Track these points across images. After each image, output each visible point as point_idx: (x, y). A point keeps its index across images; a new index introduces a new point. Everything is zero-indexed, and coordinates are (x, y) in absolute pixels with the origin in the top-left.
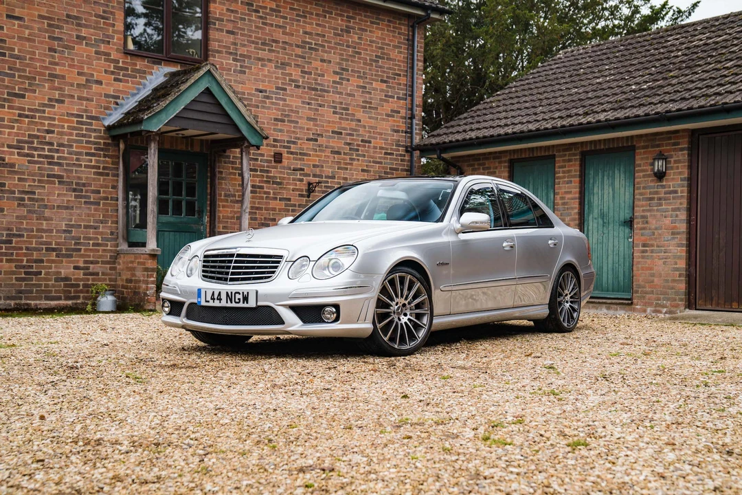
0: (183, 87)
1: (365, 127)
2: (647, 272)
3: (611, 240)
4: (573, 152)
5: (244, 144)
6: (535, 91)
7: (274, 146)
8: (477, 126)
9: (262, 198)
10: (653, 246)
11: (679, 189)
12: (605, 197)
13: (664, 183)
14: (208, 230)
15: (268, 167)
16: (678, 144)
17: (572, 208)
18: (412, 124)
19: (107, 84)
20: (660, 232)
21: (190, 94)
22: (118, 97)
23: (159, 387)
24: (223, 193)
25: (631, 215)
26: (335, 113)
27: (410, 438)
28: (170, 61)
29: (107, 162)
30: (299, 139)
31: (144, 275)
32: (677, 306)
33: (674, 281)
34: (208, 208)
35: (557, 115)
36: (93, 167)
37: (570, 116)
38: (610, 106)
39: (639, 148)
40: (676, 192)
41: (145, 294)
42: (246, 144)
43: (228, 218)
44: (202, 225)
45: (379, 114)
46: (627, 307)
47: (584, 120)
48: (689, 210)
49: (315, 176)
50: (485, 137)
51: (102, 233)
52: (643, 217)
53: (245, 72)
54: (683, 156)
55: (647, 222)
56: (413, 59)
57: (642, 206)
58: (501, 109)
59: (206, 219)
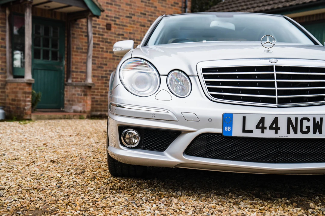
1: (159, 11)
5: (89, 14)
7: (107, 20)
9: (99, 51)
14: (66, 69)
15: (102, 32)
18: (185, 11)
24: (75, 47)
30: (121, 16)
31: (23, 97)
34: (66, 56)
41: (24, 109)
42: (90, 14)
43: (78, 62)
44: (62, 66)
45: (167, 4)
59: (65, 63)
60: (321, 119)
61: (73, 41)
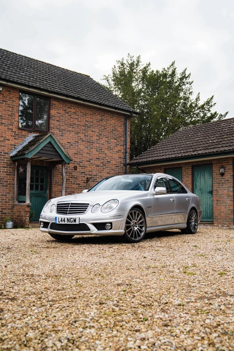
0: (41, 141)
1: (108, 156)
2: (219, 211)
3: (204, 199)
4: (189, 165)
5: (63, 163)
6: (173, 143)
7: (74, 164)
8: (152, 156)
9: (69, 184)
10: (220, 201)
11: (230, 180)
12: (202, 182)
13: (224, 177)
15: (72, 171)
16: (229, 162)
18: (126, 155)
19: (12, 141)
20: (223, 195)
21: (43, 144)
22: (15, 145)
23: (46, 255)
24: (54, 182)
25: (212, 189)
26: (97, 151)
27: (155, 272)
28: (35, 131)
29: (11, 170)
30: (83, 161)
31: (24, 214)
32: (230, 224)
33: (229, 214)
34: (49, 188)
35: (182, 151)
36: (5, 172)
37: (187, 152)
38: (202, 148)
39: (214, 164)
40: (229, 180)
41: (25, 221)
43: (56, 191)
44: (46, 193)
45: (113, 151)
46: (212, 225)
47: (193, 154)
49: (89, 175)
50: (155, 160)
51: (8, 197)
52: (216, 190)
53: (63, 136)
54: (231, 167)
55: (218, 192)
56: (126, 131)
57: (216, 186)
58: (160, 149)
59: (48, 192)
61: (53, 178)
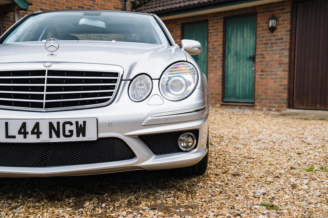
1: (98, 5)
2: (264, 87)
3: (242, 68)
4: (219, 17)
8: (163, 4)
10: (267, 71)
11: (284, 37)
12: (238, 43)
13: (275, 34)
16: (284, 9)
17: (219, 51)
18: (125, 4)
20: (272, 63)
25: (254, 54)
32: (282, 107)
33: (280, 92)
39: (259, 13)
40: (282, 39)
46: (251, 108)
48: (290, 49)
50: (167, 9)
52: (262, 55)
54: (287, 16)
55: (264, 58)
57: (261, 48)
60: (84, 122)
